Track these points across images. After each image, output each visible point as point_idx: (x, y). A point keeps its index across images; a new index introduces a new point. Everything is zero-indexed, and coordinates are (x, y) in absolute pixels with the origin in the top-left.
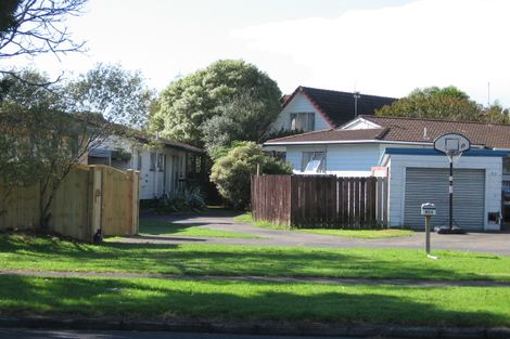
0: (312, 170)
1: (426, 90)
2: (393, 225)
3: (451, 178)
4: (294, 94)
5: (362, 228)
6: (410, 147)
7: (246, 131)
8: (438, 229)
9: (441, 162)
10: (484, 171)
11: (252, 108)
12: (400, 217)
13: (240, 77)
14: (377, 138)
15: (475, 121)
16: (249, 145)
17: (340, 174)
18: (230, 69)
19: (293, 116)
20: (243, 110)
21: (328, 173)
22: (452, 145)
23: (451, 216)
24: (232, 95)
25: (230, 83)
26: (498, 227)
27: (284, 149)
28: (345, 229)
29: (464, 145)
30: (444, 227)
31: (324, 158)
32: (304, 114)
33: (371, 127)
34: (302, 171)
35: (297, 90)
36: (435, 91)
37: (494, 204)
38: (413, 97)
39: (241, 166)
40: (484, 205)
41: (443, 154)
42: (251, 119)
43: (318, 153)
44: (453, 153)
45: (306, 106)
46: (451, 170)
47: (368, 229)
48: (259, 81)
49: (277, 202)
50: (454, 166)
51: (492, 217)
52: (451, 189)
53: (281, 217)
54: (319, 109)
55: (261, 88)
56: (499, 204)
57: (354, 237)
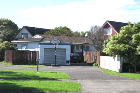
0: (24, 49)
1: (59, 27)
2: (41, 64)
3: (55, 51)
4: (22, 28)
5: (32, 65)
6: (47, 43)
7: (8, 38)
8: (52, 65)
9: (53, 47)
10: (65, 49)
11: (10, 32)
12: (42, 62)
13: (6, 23)
14: (40, 40)
15: (70, 36)
16: (6, 42)
17: (31, 50)
18: (4, 21)
19: (22, 34)
20: (7, 32)
21: (28, 50)
22: (56, 42)
23: (55, 61)
24: (4, 28)
25: (4, 25)
26: (69, 64)
27: (16, 43)
28: (28, 65)
29: (59, 42)
30: (54, 65)
31: (27, 46)
32: (25, 33)
33: (40, 37)
34: (21, 49)
35: (23, 27)
36: (61, 28)
37: (68, 58)
38: (55, 29)
39: (3, 48)
40: (65, 58)
41: (53, 44)
42: (9, 35)
43: (25, 44)
44: (56, 44)
45: (26, 31)
46: (55, 49)
47: (33, 65)
48: (12, 24)
49: (9, 58)
50: (56, 48)
51: (68, 62)
52: (55, 54)
53: (10, 62)
54: (29, 32)
55: (12, 26)
56: (69, 58)
57: (28, 67)
